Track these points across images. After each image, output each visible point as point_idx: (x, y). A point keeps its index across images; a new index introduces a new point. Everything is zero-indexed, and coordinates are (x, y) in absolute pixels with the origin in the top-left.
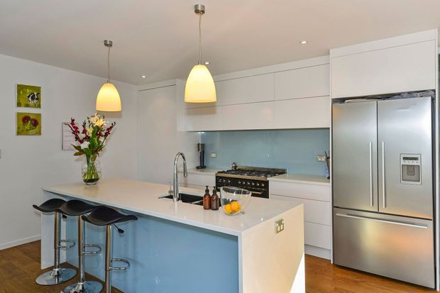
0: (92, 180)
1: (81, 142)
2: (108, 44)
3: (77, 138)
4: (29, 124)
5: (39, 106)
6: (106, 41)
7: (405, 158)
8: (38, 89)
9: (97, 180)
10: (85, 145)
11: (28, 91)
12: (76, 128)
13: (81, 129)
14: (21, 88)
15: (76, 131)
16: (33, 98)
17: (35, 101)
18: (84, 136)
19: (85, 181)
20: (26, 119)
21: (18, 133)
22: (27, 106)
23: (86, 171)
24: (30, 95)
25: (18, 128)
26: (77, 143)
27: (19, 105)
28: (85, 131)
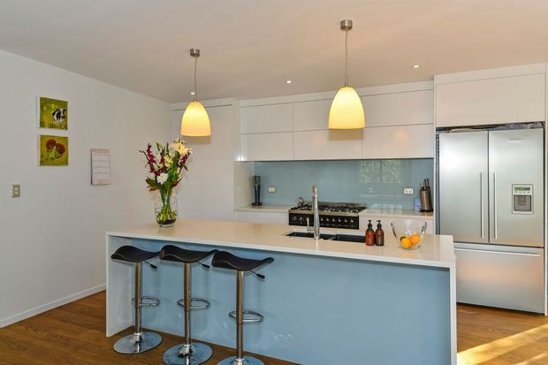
0: (167, 221)
1: (157, 174)
2: (195, 54)
3: (152, 169)
4: (55, 151)
5: (66, 128)
6: (192, 50)
7: (517, 189)
8: (64, 104)
9: (172, 221)
10: (163, 178)
11: (53, 105)
12: (152, 157)
13: (158, 158)
14: (45, 102)
15: (151, 160)
16: (58, 117)
17: (61, 120)
18: (161, 166)
19: (161, 223)
20: (50, 144)
21: (42, 163)
22: (52, 126)
23: (159, 210)
24: (55, 111)
25: (42, 156)
26: (152, 176)
27: (42, 125)
28: (163, 161)
